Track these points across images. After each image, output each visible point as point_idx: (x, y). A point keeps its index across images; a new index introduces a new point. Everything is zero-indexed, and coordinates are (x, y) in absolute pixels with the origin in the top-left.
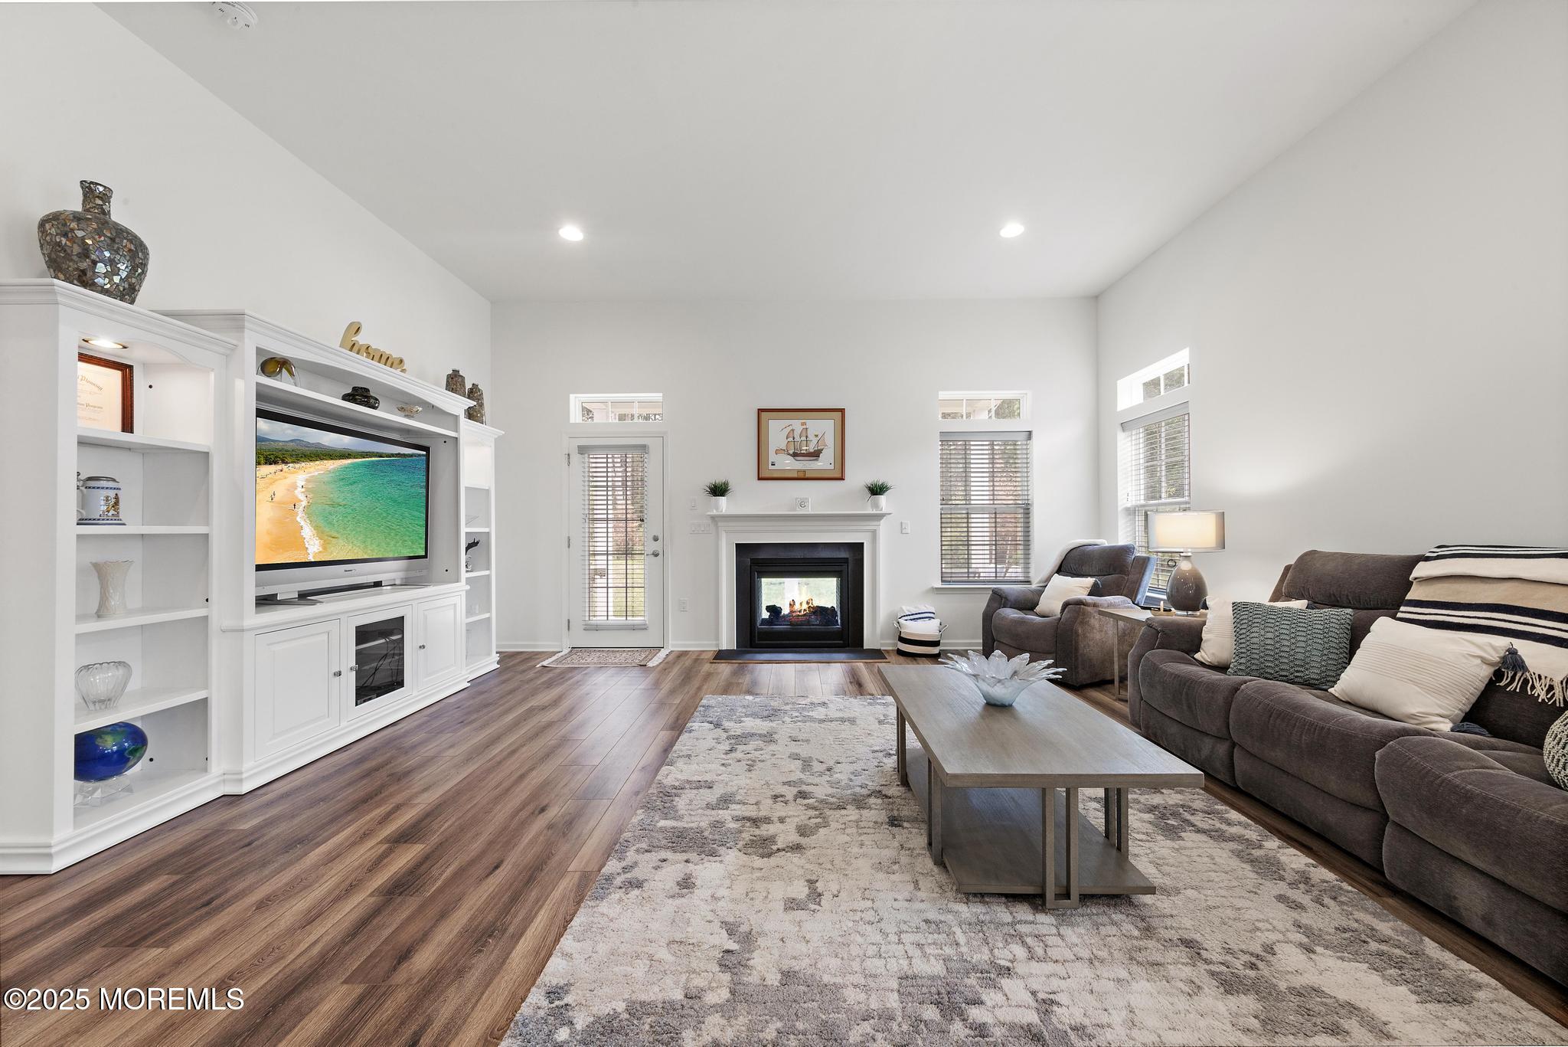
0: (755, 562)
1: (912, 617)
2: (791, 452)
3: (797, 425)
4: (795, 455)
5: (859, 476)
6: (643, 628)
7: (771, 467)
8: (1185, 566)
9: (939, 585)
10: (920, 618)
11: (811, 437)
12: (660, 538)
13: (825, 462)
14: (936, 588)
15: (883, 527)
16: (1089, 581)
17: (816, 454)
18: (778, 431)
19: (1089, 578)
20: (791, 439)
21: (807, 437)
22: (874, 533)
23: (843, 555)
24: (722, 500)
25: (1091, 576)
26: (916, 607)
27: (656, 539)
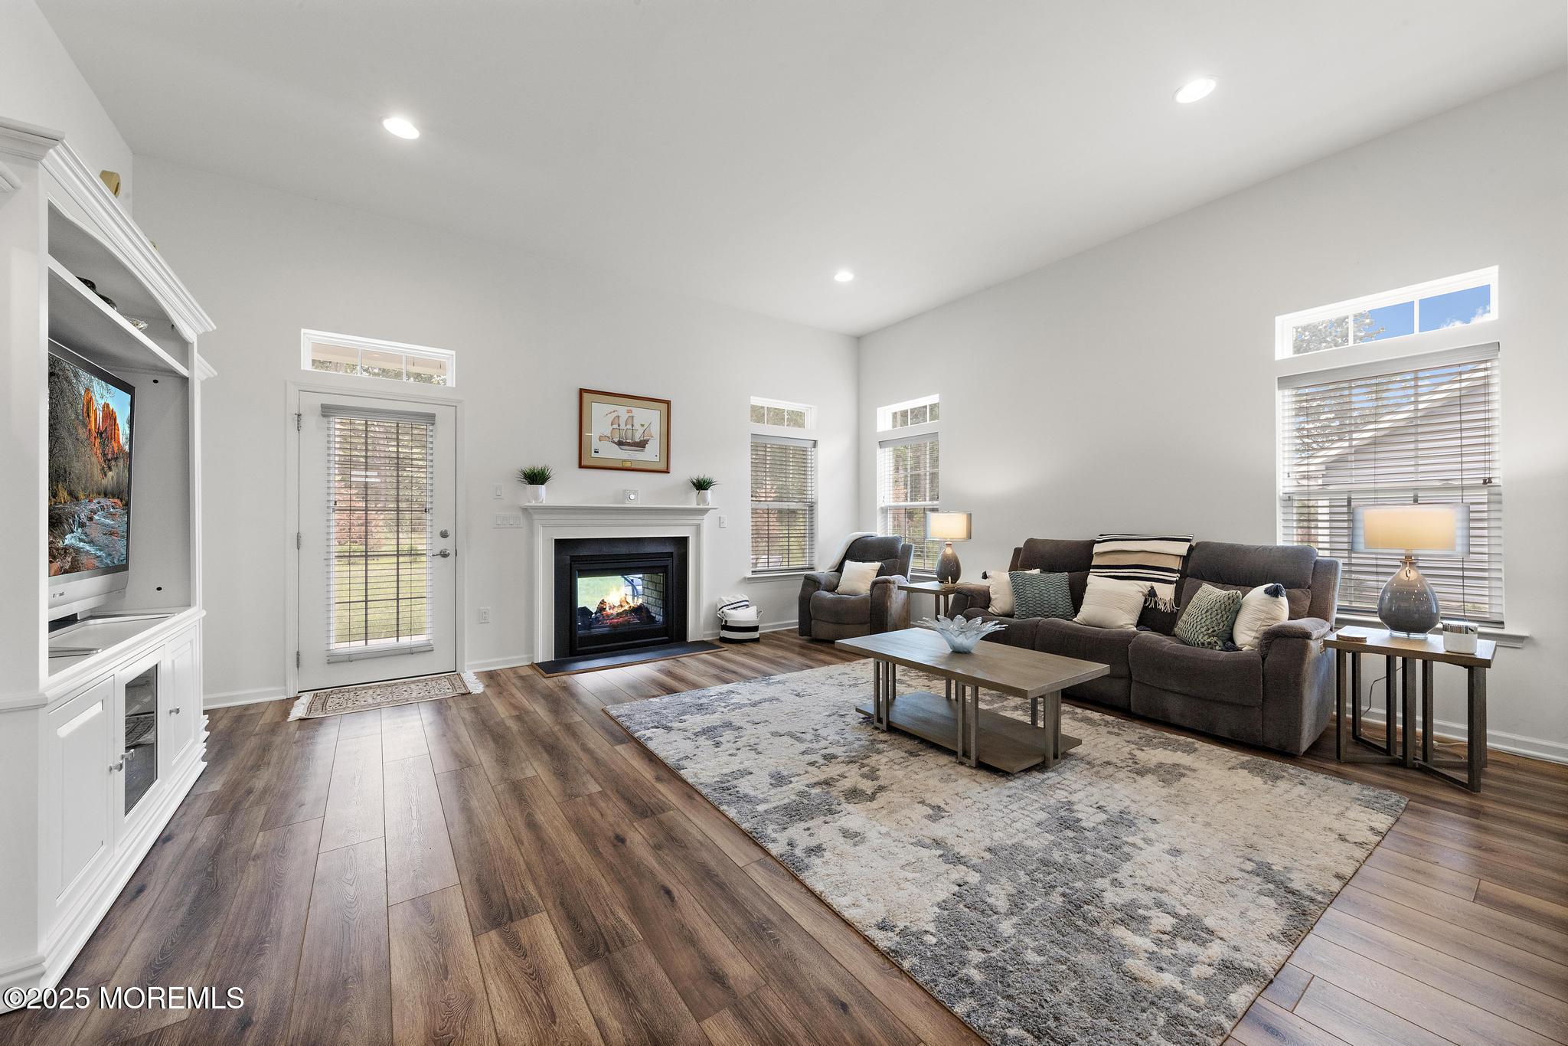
0: (575, 559)
1: (732, 606)
2: (616, 440)
3: (622, 411)
4: (620, 443)
5: (684, 469)
6: (426, 650)
7: (594, 455)
8: (949, 551)
9: (750, 575)
10: (739, 607)
11: (637, 426)
12: (451, 532)
13: (651, 454)
14: (749, 578)
15: (707, 521)
16: (877, 565)
17: (642, 445)
18: (601, 415)
19: (876, 563)
20: (616, 426)
21: (633, 426)
22: (698, 527)
23: (668, 549)
24: (542, 489)
25: (878, 561)
26: (733, 597)
27: (444, 535)
